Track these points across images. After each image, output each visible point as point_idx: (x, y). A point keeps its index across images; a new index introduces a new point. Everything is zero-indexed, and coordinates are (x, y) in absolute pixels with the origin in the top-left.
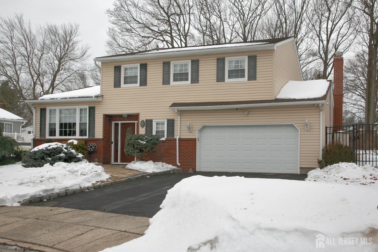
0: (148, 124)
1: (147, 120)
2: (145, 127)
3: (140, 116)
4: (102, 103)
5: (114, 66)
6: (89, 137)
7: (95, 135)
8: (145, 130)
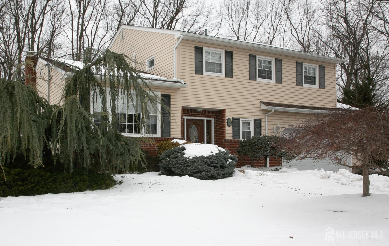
0: (236, 122)
1: (234, 119)
2: (231, 127)
3: (227, 112)
4: (179, 92)
5: (194, 46)
6: (162, 136)
7: (171, 133)
8: (232, 129)
